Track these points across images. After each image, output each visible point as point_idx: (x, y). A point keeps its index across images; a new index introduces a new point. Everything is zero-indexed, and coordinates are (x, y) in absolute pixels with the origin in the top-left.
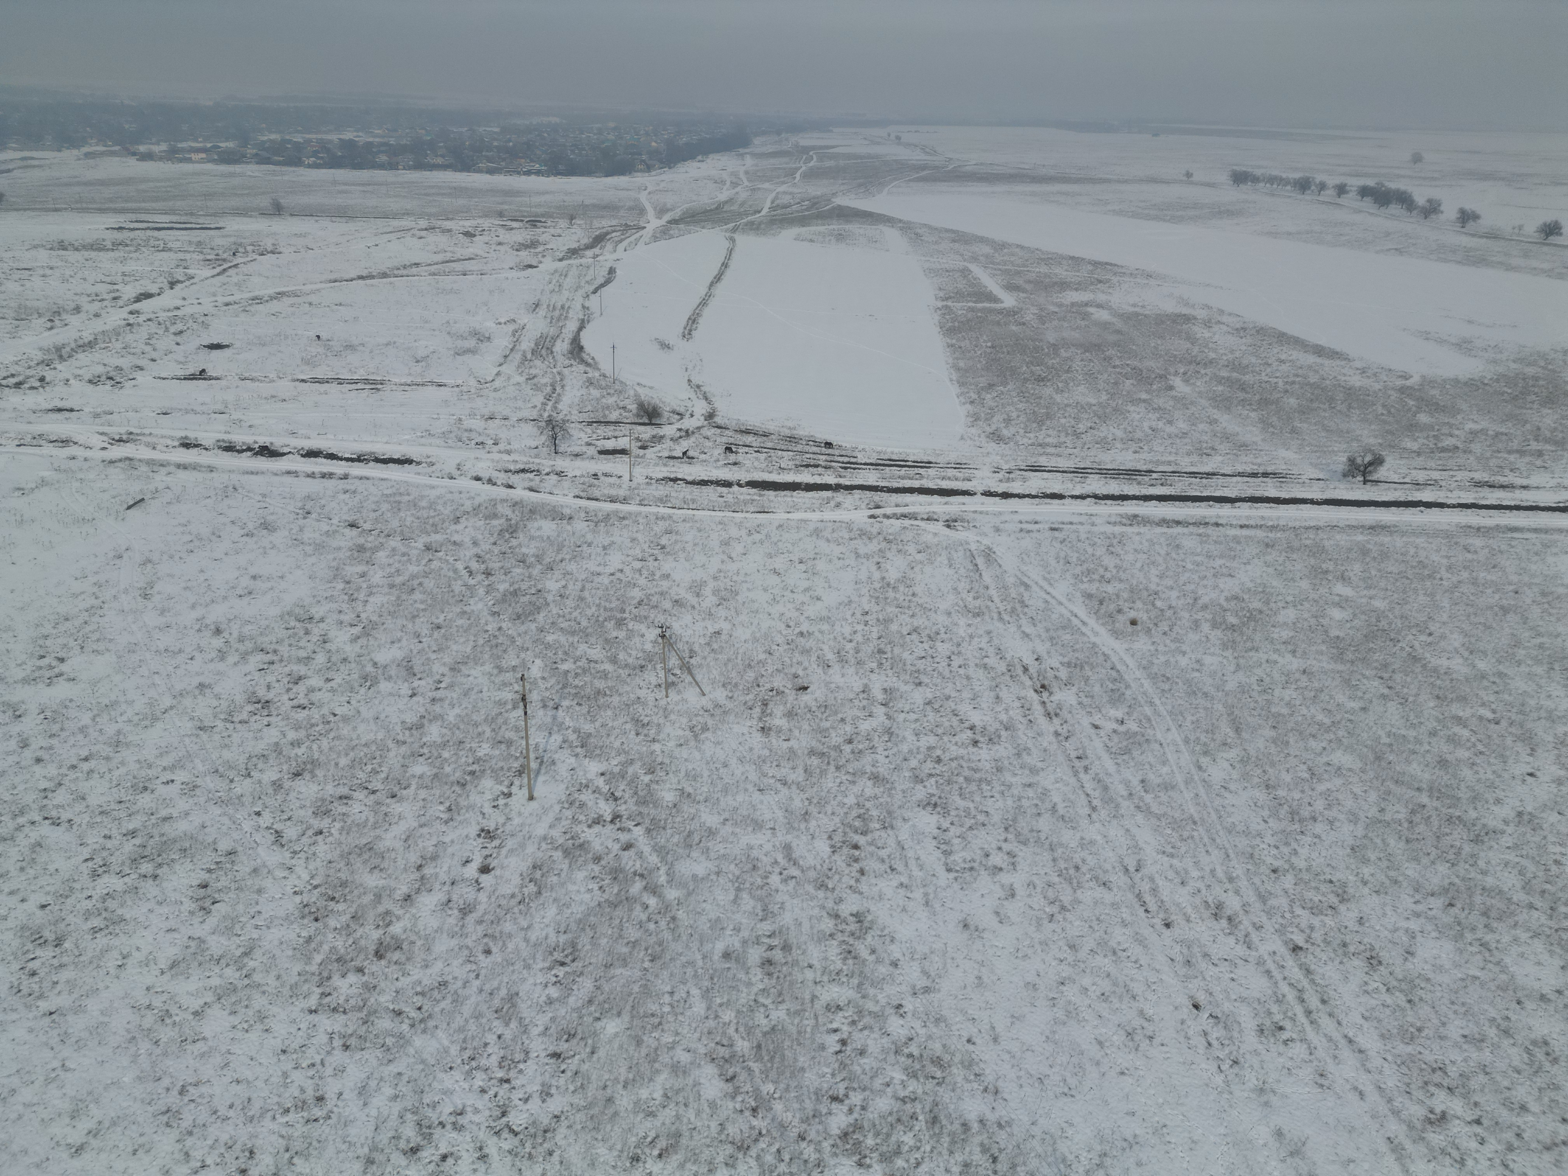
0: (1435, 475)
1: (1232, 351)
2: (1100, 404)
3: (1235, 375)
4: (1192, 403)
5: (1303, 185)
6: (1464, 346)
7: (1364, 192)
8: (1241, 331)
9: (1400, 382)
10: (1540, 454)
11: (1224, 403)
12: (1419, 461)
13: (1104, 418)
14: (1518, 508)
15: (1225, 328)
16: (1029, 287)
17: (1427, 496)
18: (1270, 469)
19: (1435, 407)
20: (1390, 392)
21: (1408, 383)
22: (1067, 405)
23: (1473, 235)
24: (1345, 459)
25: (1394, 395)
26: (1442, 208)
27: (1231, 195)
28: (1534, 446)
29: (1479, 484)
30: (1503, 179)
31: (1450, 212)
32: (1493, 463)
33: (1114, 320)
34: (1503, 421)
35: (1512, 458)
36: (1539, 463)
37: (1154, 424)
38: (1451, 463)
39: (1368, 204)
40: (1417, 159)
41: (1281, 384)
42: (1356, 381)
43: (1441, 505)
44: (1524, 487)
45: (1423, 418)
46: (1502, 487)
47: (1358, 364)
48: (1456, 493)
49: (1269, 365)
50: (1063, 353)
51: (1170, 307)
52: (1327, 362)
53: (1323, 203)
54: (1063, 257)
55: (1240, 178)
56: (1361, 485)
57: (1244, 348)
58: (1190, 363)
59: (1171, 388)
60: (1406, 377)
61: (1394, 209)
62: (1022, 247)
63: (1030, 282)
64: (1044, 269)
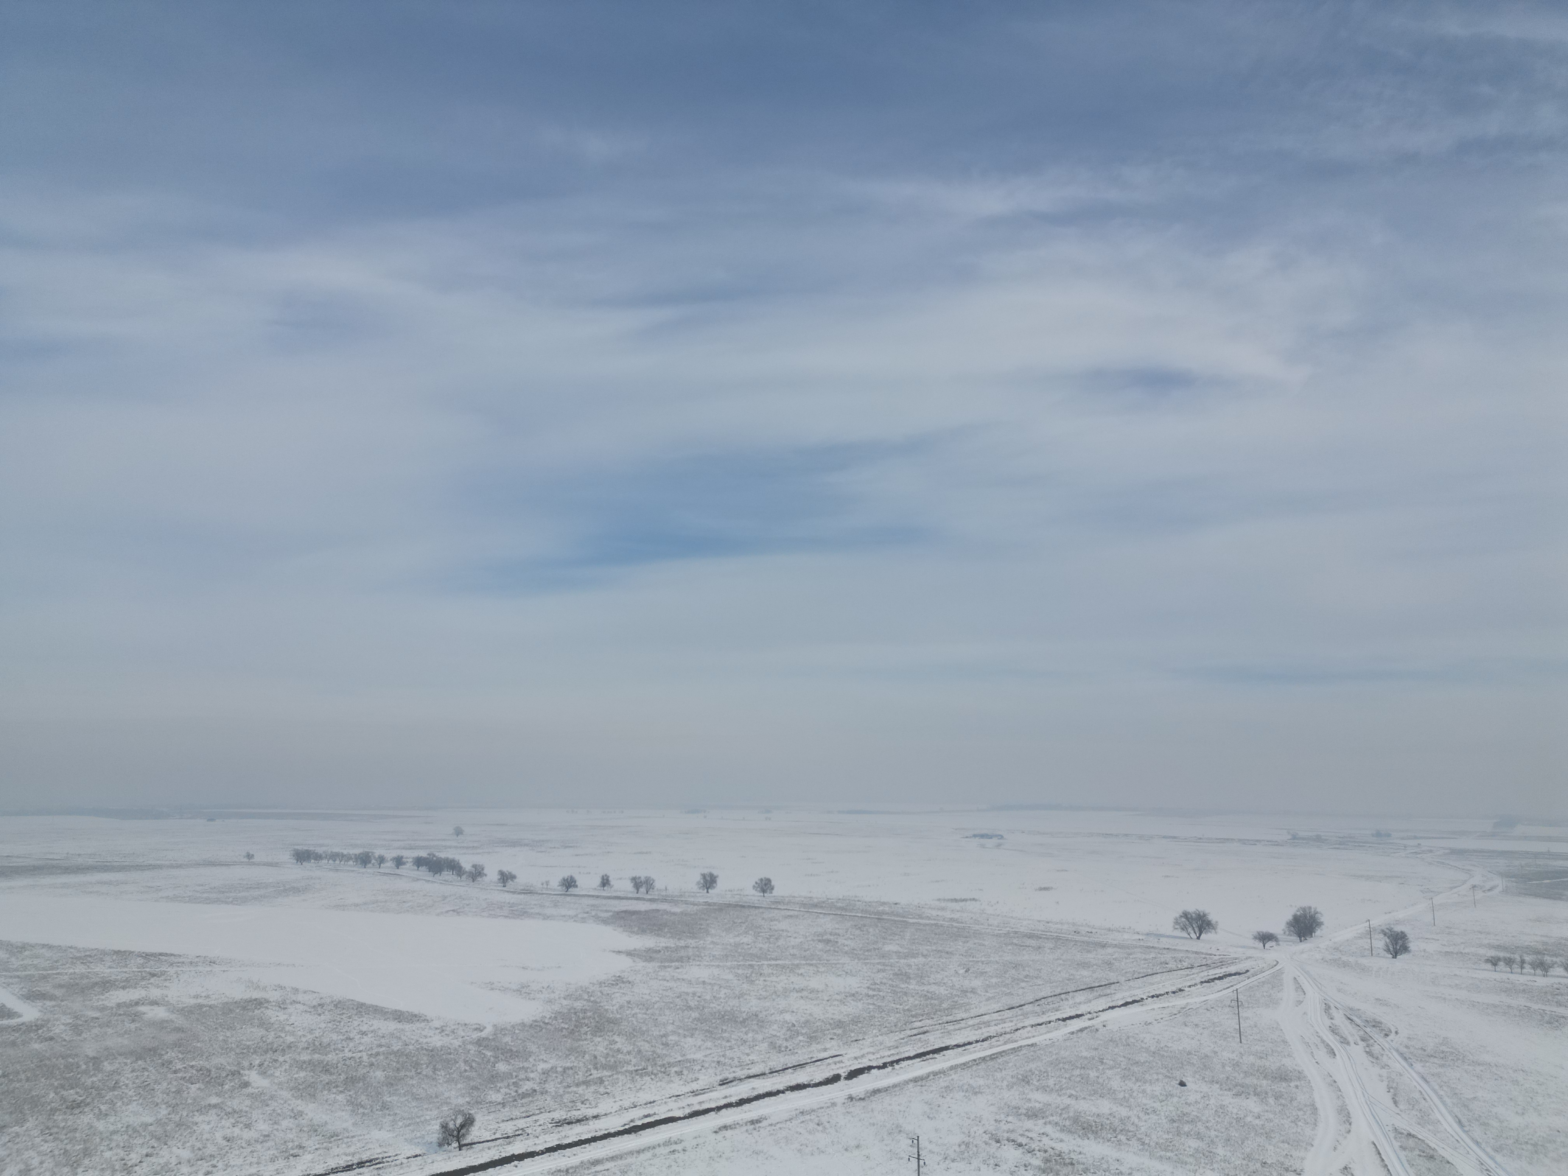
0: (521, 1123)
1: (311, 1031)
2: (158, 1122)
3: (316, 1056)
4: (272, 1098)
5: (364, 860)
6: (523, 991)
7: (419, 862)
8: (319, 1008)
9: (476, 1035)
10: (601, 1081)
11: (306, 1091)
12: (506, 1112)
13: (164, 1139)
14: (594, 1139)
15: (300, 1007)
16: (58, 993)
17: (517, 1148)
18: (365, 1157)
19: (510, 1054)
20: (469, 1047)
21: (483, 1034)
22: (114, 1132)
23: (514, 893)
24: (437, 1127)
25: (473, 1048)
26: (485, 871)
27: (296, 873)
28: (596, 1074)
29: (559, 1124)
30: (527, 845)
31: (492, 874)
32: (567, 1098)
33: (173, 1017)
34: (567, 1056)
35: (580, 1090)
36: (602, 1090)
37: (228, 1133)
38: (533, 1108)
39: (423, 873)
40: (459, 832)
41: (365, 1058)
42: (437, 1041)
43: (532, 1155)
44: (596, 1117)
45: (502, 1067)
46: (578, 1121)
47: (437, 1024)
48: (542, 1138)
49: (351, 1039)
50: (107, 1066)
51: (239, 993)
52: (407, 1027)
53: (385, 874)
54: (104, 953)
55: (302, 856)
56: (457, 1152)
57: (323, 1025)
58: (266, 1052)
59: (246, 1085)
60: (480, 1029)
61: (447, 875)
62: (50, 947)
63: (61, 986)
64: (80, 969)
